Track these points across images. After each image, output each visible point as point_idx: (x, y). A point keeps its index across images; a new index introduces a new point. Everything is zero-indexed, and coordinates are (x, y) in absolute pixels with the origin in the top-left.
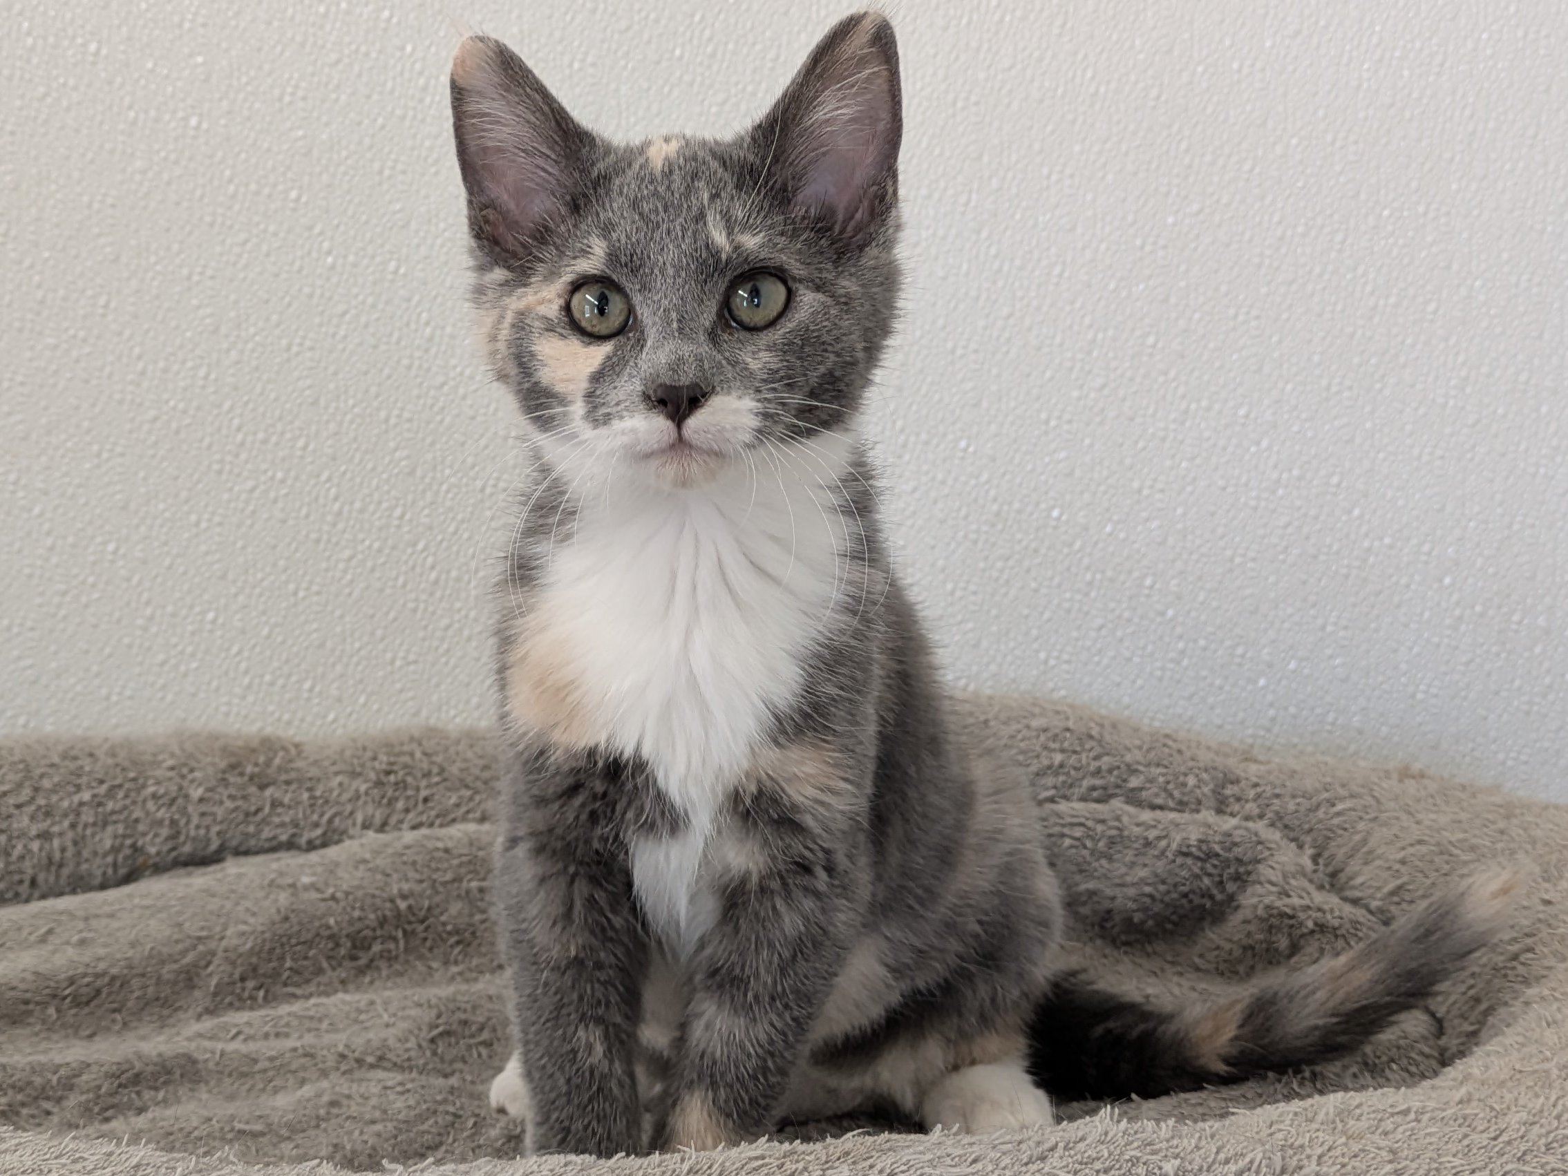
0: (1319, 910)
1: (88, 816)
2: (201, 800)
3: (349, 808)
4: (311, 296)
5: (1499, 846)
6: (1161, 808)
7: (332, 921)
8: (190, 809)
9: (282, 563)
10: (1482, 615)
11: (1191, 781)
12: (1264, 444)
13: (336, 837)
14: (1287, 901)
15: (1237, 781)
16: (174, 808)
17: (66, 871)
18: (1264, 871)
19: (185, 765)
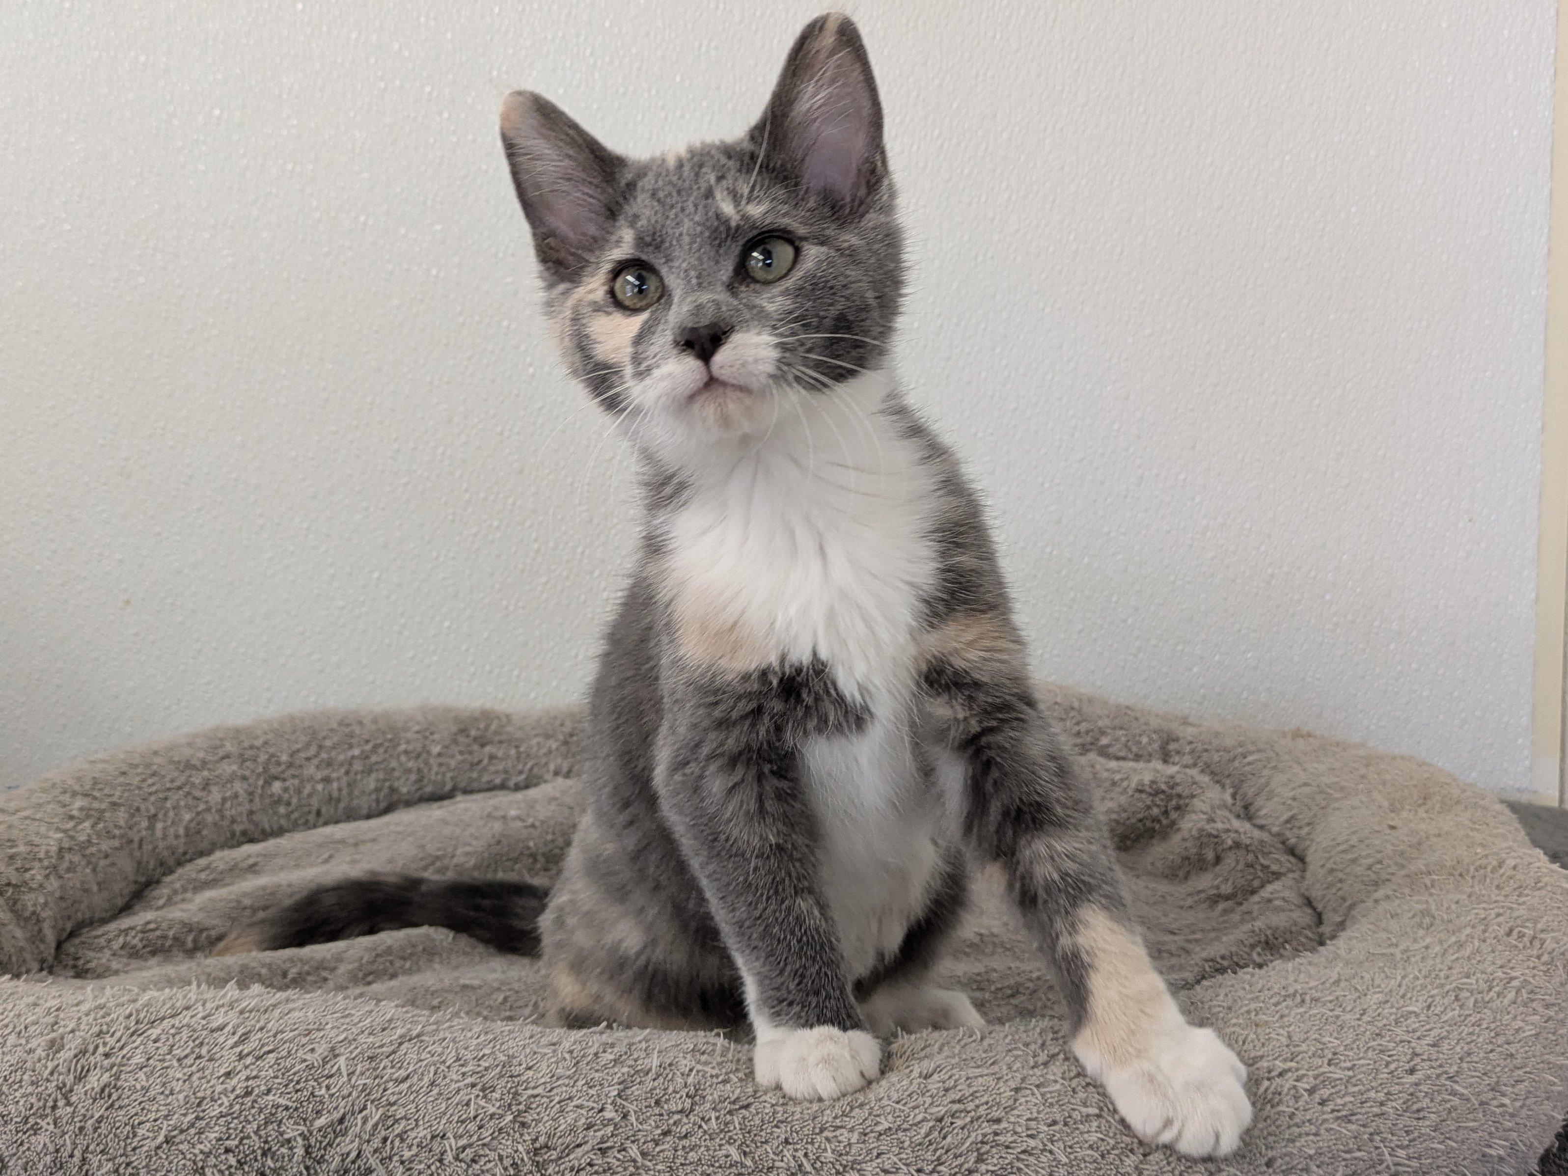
0: (1237, 832)
1: (357, 766)
2: (439, 755)
3: (544, 760)
4: (517, 396)
5: (1361, 786)
6: (1124, 759)
7: (531, 844)
8: (432, 761)
9: (497, 586)
10: (1353, 622)
11: (1145, 740)
12: (1198, 500)
13: (535, 781)
14: (1212, 825)
15: (1177, 740)
16: (420, 760)
17: (342, 805)
18: (1197, 803)
19: (427, 729)
